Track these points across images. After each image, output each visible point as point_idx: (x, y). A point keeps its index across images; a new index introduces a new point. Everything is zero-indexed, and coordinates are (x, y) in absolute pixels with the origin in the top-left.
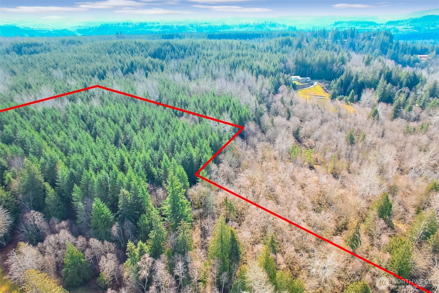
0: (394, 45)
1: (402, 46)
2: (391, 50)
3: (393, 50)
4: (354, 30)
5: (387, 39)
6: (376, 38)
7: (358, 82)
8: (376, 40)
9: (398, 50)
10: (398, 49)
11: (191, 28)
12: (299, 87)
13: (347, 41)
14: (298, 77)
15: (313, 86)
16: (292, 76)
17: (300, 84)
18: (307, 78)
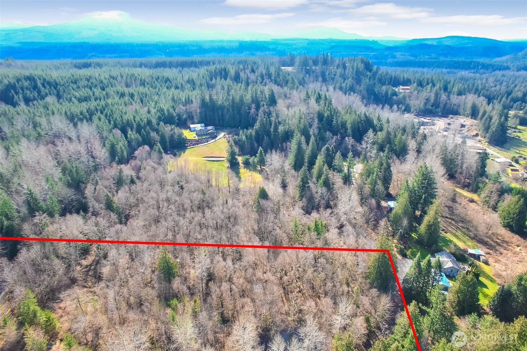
12: (191, 144)
13: (318, 69)
14: (199, 127)
15: (214, 140)
16: (193, 123)
17: (195, 138)
18: (210, 128)
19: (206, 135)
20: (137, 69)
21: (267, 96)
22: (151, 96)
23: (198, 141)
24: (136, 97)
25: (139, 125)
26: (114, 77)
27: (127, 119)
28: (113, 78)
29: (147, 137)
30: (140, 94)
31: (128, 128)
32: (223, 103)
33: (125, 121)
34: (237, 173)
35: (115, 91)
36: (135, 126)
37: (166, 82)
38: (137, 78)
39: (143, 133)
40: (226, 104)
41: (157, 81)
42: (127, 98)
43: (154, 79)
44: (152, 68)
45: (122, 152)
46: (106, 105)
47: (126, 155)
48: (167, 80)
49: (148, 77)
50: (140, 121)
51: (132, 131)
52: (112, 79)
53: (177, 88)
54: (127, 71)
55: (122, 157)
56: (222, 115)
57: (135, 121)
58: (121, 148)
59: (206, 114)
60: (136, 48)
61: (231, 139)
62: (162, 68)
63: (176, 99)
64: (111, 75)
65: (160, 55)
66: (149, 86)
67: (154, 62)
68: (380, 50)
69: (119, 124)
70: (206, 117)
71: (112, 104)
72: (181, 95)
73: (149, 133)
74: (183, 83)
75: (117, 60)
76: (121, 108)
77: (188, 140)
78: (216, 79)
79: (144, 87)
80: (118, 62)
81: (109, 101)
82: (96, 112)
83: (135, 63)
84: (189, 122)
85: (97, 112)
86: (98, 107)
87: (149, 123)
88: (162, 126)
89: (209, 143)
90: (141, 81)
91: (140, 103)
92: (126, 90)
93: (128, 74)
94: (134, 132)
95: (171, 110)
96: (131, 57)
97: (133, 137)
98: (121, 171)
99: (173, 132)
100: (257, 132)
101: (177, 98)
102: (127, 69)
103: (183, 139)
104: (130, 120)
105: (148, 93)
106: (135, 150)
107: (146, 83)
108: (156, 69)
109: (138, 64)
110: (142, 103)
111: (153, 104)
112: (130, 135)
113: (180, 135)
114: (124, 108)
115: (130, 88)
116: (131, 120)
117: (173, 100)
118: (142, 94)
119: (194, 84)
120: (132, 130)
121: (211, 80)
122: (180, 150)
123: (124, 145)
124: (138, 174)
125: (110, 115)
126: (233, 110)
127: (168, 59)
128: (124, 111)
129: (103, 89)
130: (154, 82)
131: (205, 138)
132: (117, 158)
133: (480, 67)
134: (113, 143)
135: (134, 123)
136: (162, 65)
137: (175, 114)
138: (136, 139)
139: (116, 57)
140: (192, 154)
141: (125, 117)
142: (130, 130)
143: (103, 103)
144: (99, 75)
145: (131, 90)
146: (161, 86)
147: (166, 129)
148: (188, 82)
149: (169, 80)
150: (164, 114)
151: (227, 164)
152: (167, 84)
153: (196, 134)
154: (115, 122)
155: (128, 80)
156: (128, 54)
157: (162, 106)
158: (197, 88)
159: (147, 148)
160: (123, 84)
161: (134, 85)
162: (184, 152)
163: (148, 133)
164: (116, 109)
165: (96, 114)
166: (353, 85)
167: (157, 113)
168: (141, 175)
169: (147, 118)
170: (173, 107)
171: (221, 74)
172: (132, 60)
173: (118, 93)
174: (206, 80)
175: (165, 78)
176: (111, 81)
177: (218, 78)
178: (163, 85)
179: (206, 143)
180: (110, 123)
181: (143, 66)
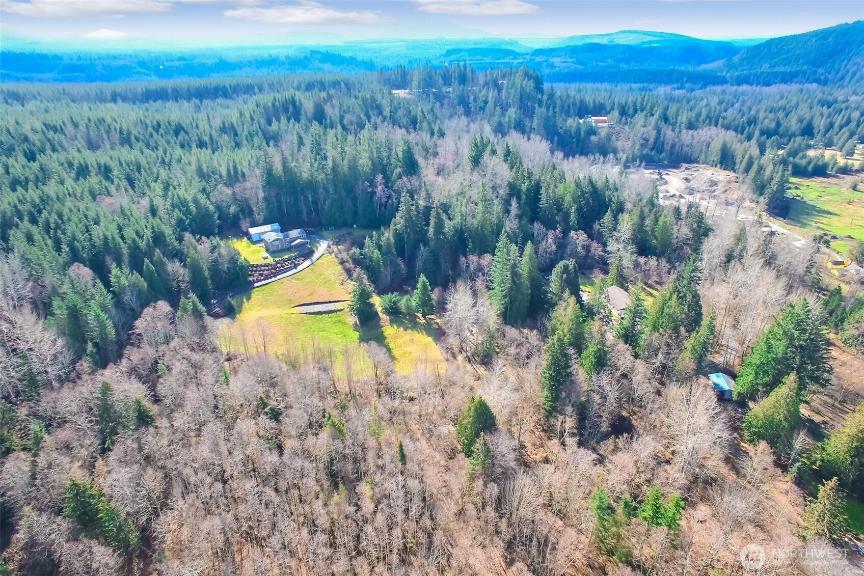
0: (545, 97)
1: (561, 100)
2: (542, 109)
3: (544, 110)
4: (465, 66)
5: (530, 85)
6: (508, 84)
7: (444, 234)
8: (508, 88)
9: (554, 109)
10: (554, 107)
11: (140, 70)
12: (261, 275)
13: (452, 91)
14: (269, 233)
15: (308, 263)
16: (254, 225)
17: (266, 262)
18: (294, 233)
19: (289, 249)
20: (108, 105)
21: (400, 155)
22: (149, 169)
23: (274, 267)
24: (115, 172)
25: (135, 249)
26: (55, 127)
27: (102, 237)
28: (55, 130)
29: (159, 274)
30: (124, 165)
31: (108, 259)
32: (312, 176)
33: (98, 242)
34: (380, 339)
35: (63, 160)
36: (125, 251)
37: (177, 133)
38: (112, 127)
39: (148, 266)
40: (320, 177)
41: (157, 131)
42: (94, 180)
43: (150, 129)
44: (137, 102)
45: (103, 327)
46: (42, 200)
47: (113, 332)
48: (178, 130)
49: (136, 125)
50: (137, 239)
51: (121, 268)
52: (51, 132)
53: (201, 145)
54: (85, 112)
55: (102, 339)
56: (315, 203)
57: (123, 238)
58: (97, 316)
59: (279, 201)
60: (97, 61)
61: (345, 256)
62: (160, 102)
63: (205, 170)
64: (49, 122)
65: (146, 75)
66: (140, 144)
67: (139, 90)
68: (527, 54)
69: (83, 248)
70: (280, 208)
71: (58, 198)
72: (215, 161)
73: (163, 265)
74: (214, 133)
75: (61, 86)
76: (82, 206)
77: (253, 266)
78: (278, 120)
79: (131, 147)
80: (61, 91)
81: (51, 189)
82: (16, 219)
83: (102, 92)
84: (244, 225)
85: (21, 220)
86: (20, 207)
87: (158, 239)
88: (191, 243)
89: (299, 268)
90: (121, 133)
91: (129, 187)
92: (92, 158)
93: (89, 120)
94: (127, 270)
95: (203, 200)
96: (91, 79)
97: (124, 281)
98: (106, 389)
99: (216, 254)
100: (398, 236)
101: (208, 167)
102: (85, 106)
103: (242, 267)
104: (110, 237)
105: (143, 162)
106: (136, 315)
107: (132, 138)
108: (146, 104)
109: (108, 94)
110: (133, 187)
111: (158, 188)
112: (117, 277)
113: (234, 258)
114: (92, 205)
115: (99, 152)
116: (113, 238)
117: (201, 174)
118: (128, 164)
119: (236, 134)
120: (119, 266)
121: (270, 123)
122: (238, 294)
123: (104, 308)
124: (153, 388)
125: (58, 227)
126: (335, 190)
127: (169, 84)
128: (92, 214)
129: (31, 157)
130: (151, 136)
131: (288, 259)
132: (90, 347)
133: (685, 79)
134: (75, 306)
135: (122, 245)
136: (161, 95)
137: (211, 208)
138: (134, 286)
139: (56, 80)
140: (267, 300)
141: (98, 232)
142: (114, 265)
143: (33, 194)
144: (17, 123)
145: (102, 157)
146: (168, 143)
147: (199, 247)
148: (223, 130)
149: (183, 129)
150: (188, 212)
151: (352, 319)
152: (180, 138)
153: (267, 250)
154: (71, 245)
155: (91, 133)
156: (84, 75)
157: (181, 192)
158: (245, 142)
159: (163, 306)
160: (81, 143)
161: (107, 143)
162: (249, 298)
163: (160, 266)
164: (71, 211)
165: (17, 226)
166: (520, 120)
167: (173, 211)
168: (161, 389)
169: (153, 228)
170: (204, 190)
171: (286, 110)
172: (93, 88)
173: (70, 165)
174: (259, 123)
175: (173, 124)
176: (50, 136)
177: (283, 120)
178: (172, 141)
179: (294, 271)
180: (58, 249)
181: (119, 99)
